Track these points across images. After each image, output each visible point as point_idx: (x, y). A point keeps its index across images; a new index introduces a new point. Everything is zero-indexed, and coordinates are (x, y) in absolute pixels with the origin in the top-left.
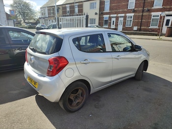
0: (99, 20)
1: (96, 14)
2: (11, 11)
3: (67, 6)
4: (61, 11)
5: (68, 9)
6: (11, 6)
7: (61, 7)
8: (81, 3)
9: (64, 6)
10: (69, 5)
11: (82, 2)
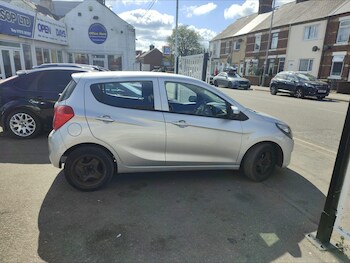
0: (321, 63)
1: (315, 49)
2: (164, 48)
3: (256, 35)
4: (243, 46)
5: (258, 42)
6: (169, 39)
7: (245, 39)
8: (285, 29)
9: (251, 36)
10: (261, 34)
11: (288, 26)
